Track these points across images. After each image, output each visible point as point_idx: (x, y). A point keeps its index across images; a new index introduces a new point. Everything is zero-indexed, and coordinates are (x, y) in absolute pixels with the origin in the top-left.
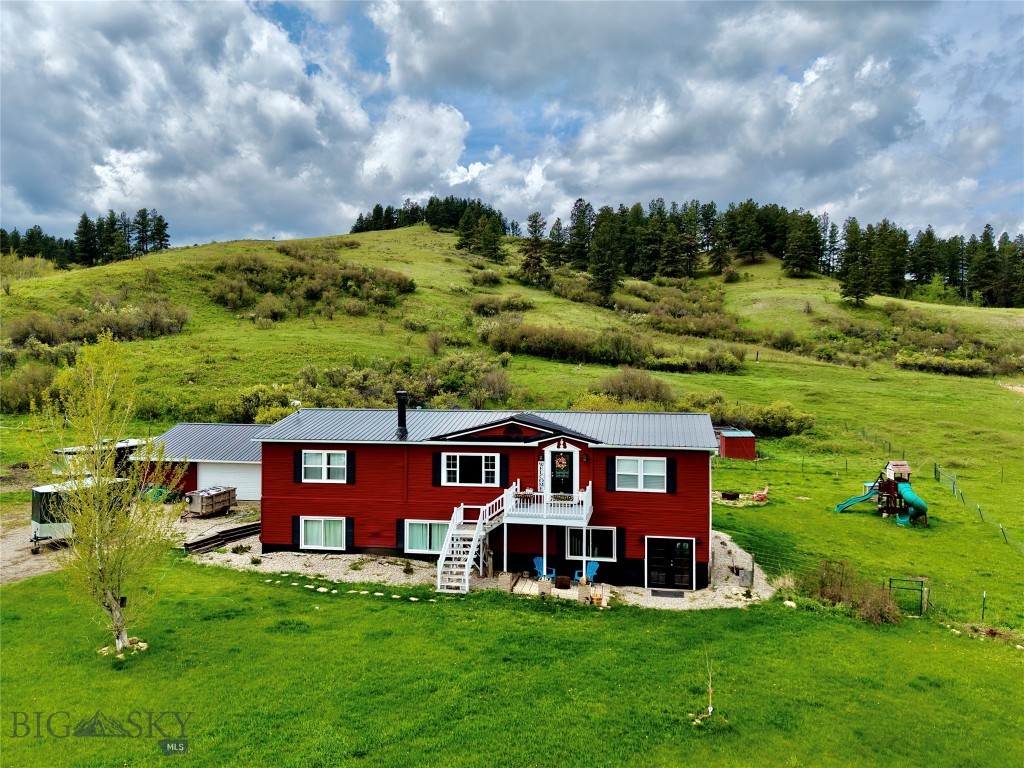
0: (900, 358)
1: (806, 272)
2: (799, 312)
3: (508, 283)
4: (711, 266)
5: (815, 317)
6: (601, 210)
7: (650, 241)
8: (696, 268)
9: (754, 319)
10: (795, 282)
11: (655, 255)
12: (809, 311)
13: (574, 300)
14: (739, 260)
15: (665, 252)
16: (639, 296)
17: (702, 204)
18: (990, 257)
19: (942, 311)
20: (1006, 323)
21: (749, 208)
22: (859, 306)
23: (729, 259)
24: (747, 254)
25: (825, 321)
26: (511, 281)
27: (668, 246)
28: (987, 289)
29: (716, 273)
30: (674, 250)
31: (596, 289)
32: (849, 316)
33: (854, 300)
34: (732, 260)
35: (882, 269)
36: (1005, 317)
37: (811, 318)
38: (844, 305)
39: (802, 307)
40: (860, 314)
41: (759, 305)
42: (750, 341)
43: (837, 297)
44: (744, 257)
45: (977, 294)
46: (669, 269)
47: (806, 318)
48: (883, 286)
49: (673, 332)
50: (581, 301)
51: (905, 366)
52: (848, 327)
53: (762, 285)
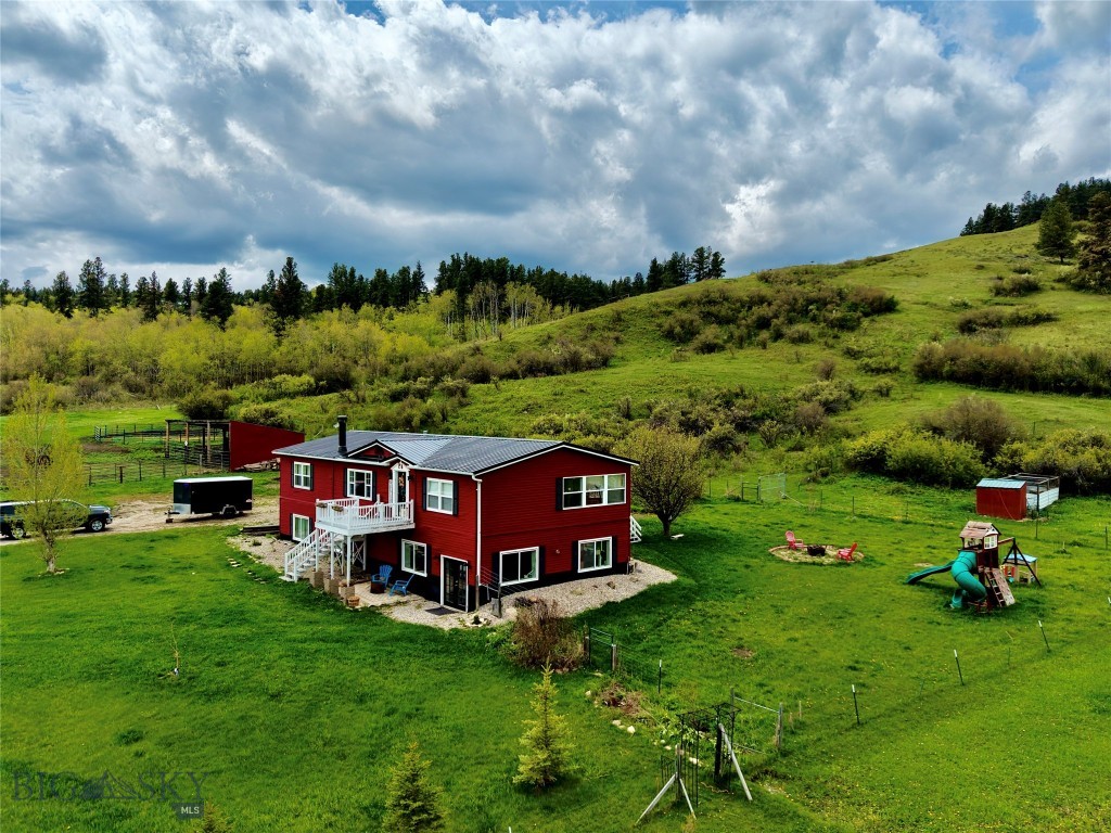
26: (1057, 285)
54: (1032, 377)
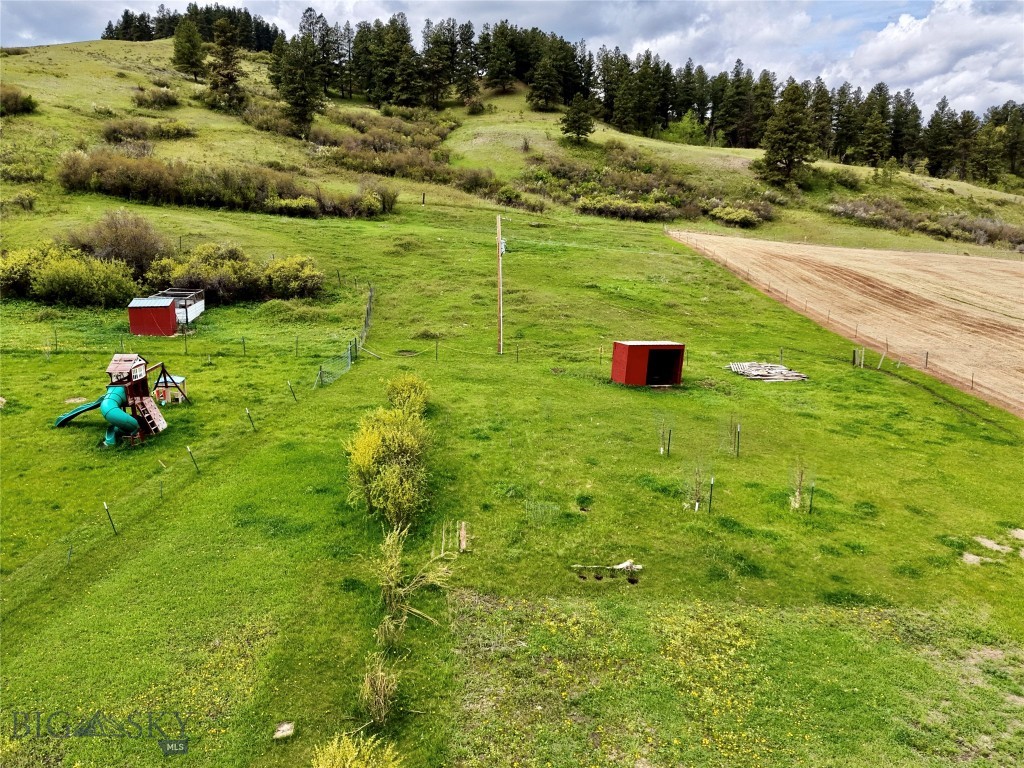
0: (582, 201)
1: (551, 105)
2: (516, 149)
3: (190, 105)
4: (459, 95)
5: (531, 154)
6: (359, 26)
7: (387, 64)
8: (442, 97)
9: (469, 156)
10: (538, 116)
11: (390, 81)
12: (526, 148)
13: (260, 128)
14: (489, 90)
15: (400, 75)
16: (353, 126)
17: (459, 23)
18: (739, 94)
19: (664, 150)
20: (720, 163)
21: (503, 31)
22: (579, 143)
23: (477, 89)
24: (496, 83)
25: (539, 160)
26: (193, 102)
27: (403, 70)
28: (731, 128)
29: (460, 104)
30: (410, 75)
31: (288, 115)
32: (565, 155)
33: (575, 135)
34: (481, 89)
35: (627, 103)
36: (721, 157)
37: (526, 156)
38: (564, 143)
39: (520, 143)
40: (578, 153)
41: (479, 141)
42: (440, 181)
43: (558, 133)
44: (493, 87)
45: (721, 133)
46: (404, 97)
47: (522, 156)
48: (626, 123)
49: (355, 168)
50: (268, 129)
51: (585, 210)
52: (558, 167)
53: (503, 118)
54: (177, 191)
